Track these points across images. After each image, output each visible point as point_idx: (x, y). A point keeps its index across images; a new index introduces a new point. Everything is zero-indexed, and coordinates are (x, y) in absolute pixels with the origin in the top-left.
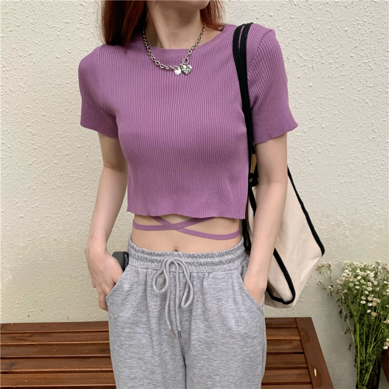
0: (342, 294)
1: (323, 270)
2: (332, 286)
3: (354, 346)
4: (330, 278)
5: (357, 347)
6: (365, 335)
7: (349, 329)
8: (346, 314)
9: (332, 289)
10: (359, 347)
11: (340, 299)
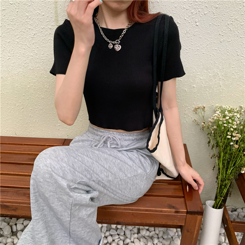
0: (212, 130)
1: (199, 110)
2: (204, 123)
3: (217, 168)
4: (203, 117)
5: (219, 169)
6: (226, 161)
7: (215, 156)
8: (214, 144)
9: (204, 125)
10: (221, 169)
11: (210, 133)
